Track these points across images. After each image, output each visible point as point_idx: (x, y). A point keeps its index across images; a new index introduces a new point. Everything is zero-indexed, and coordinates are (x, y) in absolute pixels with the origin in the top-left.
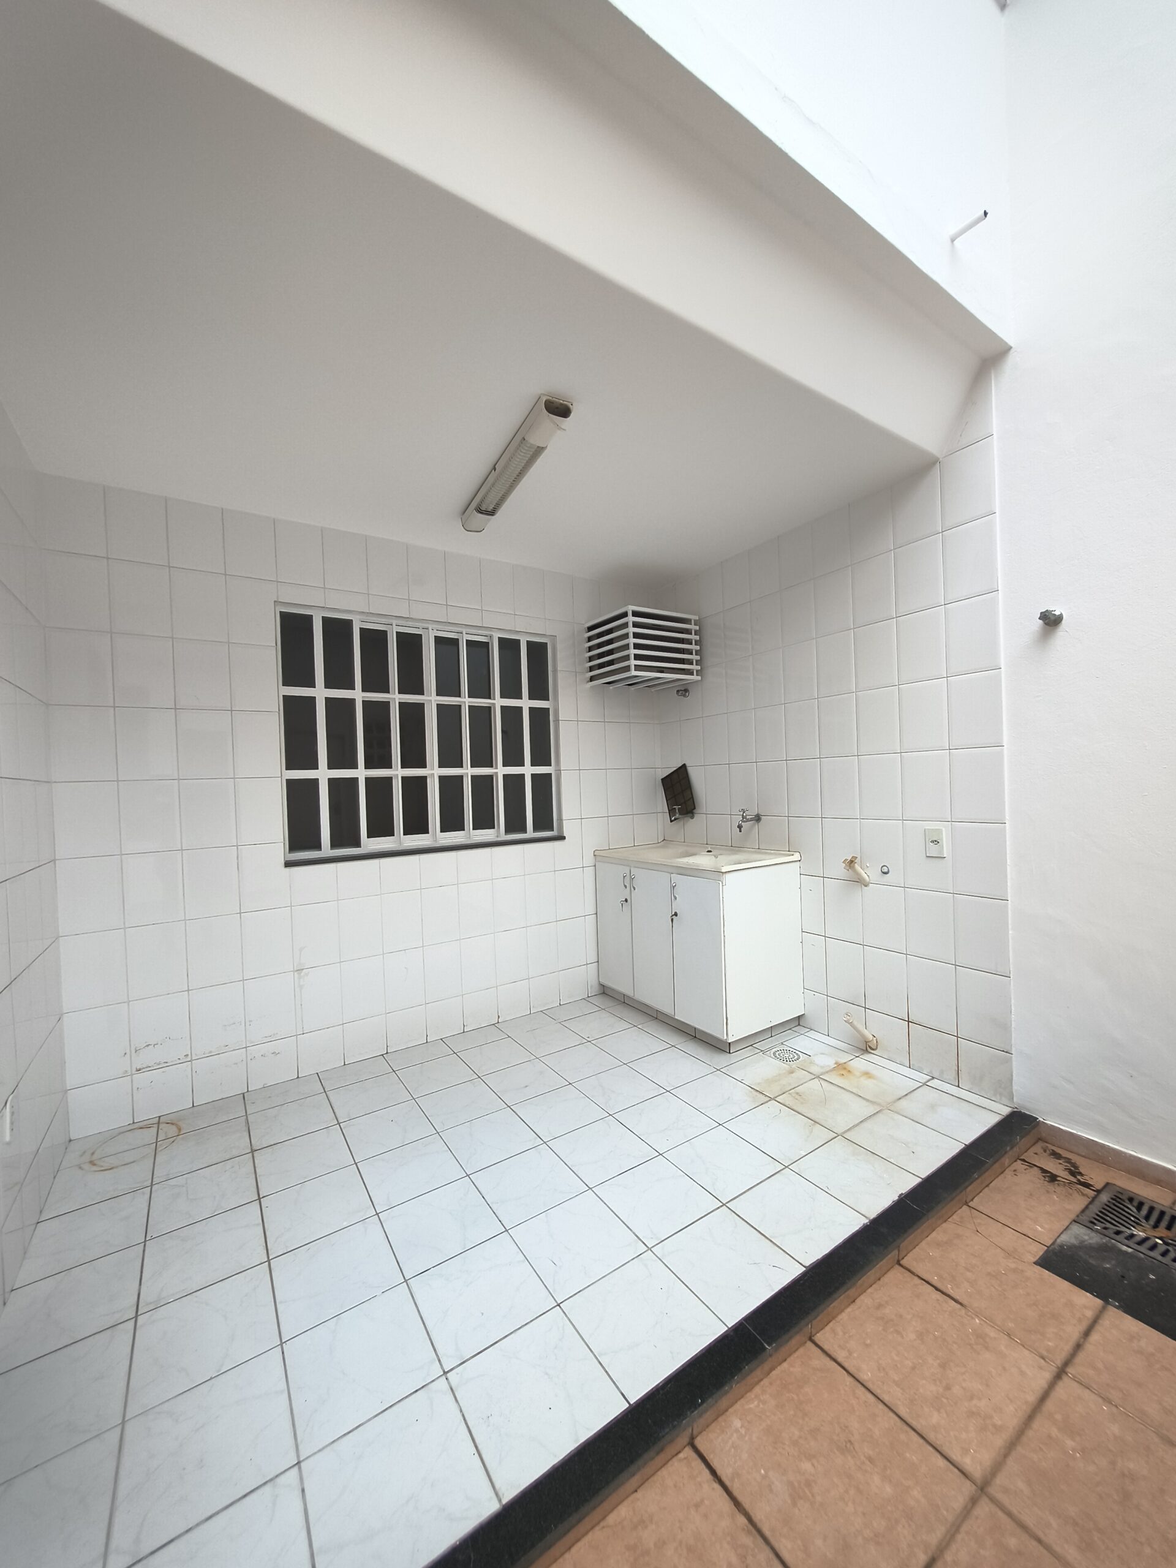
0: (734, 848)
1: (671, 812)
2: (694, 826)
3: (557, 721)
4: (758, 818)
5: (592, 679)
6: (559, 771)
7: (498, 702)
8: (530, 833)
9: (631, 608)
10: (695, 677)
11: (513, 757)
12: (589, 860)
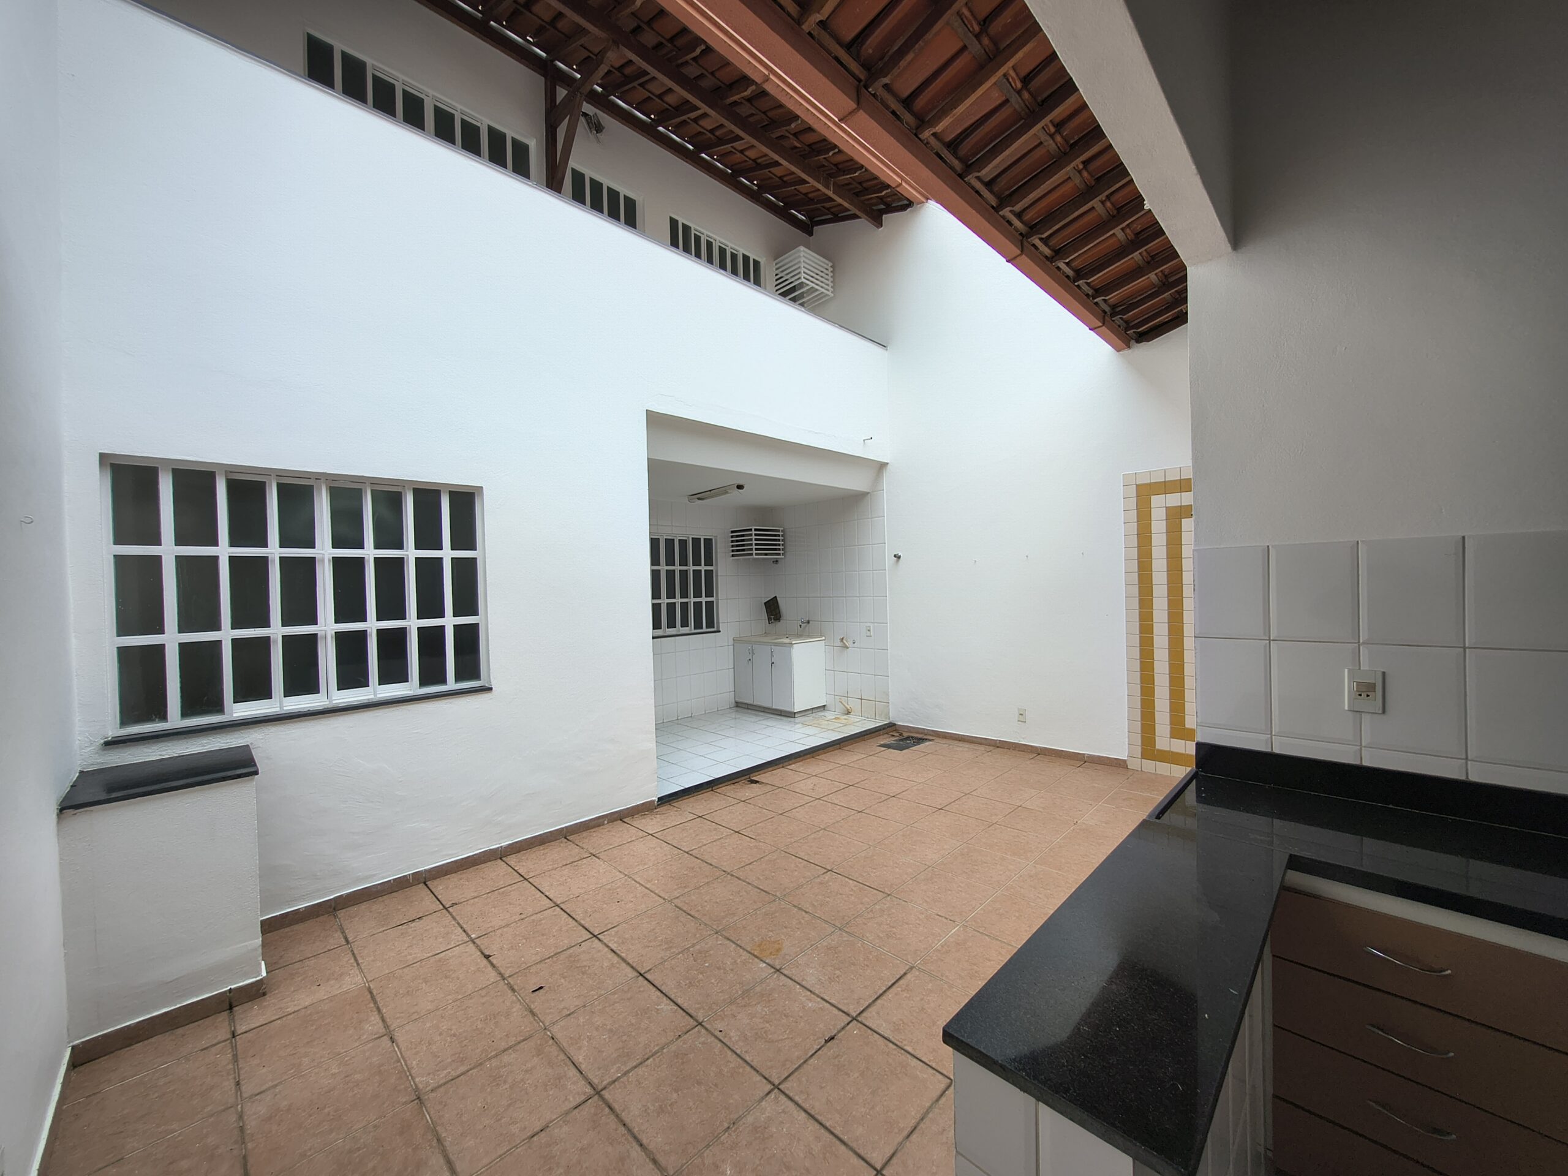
0: (799, 636)
1: (769, 619)
2: (779, 625)
3: (717, 576)
4: (808, 622)
5: (733, 556)
6: (717, 600)
7: (691, 568)
8: (704, 629)
9: (753, 528)
10: (781, 557)
11: (697, 594)
12: (731, 642)
